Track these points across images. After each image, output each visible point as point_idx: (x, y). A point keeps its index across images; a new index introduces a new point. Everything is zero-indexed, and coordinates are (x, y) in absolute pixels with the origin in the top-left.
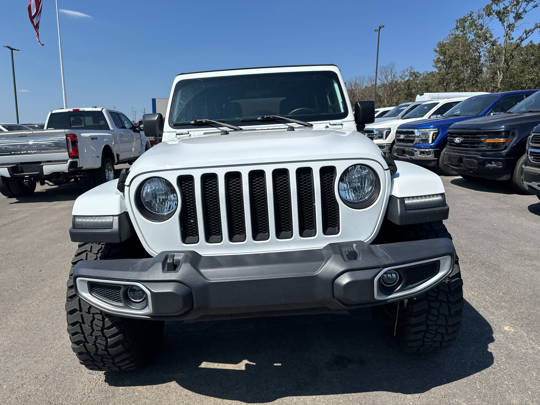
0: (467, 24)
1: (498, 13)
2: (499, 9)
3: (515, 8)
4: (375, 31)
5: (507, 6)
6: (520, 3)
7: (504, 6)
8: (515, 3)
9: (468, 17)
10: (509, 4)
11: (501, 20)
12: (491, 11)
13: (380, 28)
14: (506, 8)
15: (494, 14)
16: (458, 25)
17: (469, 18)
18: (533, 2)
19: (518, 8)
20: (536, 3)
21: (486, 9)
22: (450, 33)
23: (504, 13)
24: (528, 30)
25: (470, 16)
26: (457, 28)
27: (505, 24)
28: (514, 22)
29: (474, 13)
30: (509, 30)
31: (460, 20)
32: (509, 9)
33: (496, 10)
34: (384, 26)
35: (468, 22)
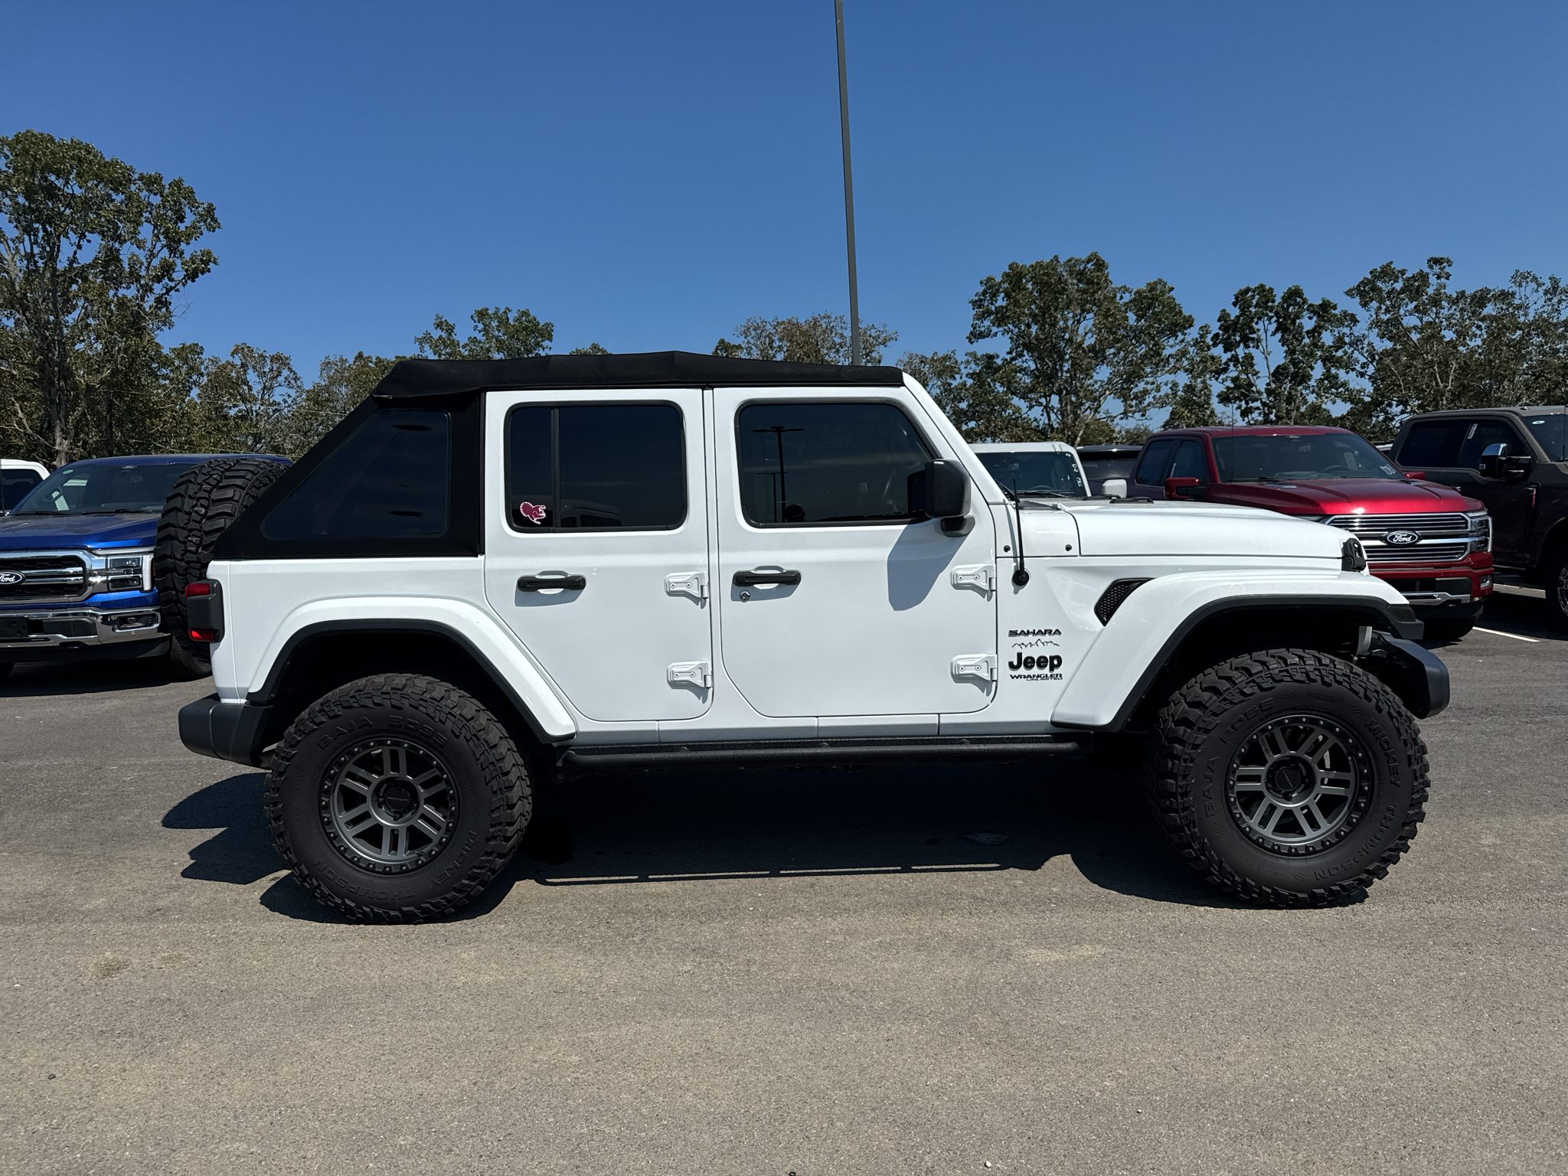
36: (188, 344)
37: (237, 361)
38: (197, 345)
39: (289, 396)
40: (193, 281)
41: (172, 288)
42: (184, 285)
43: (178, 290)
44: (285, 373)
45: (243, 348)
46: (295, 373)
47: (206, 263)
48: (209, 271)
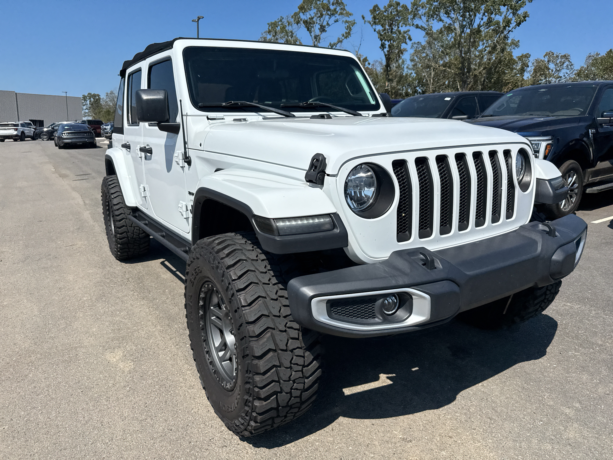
0: (278, 29)
1: (305, 22)
2: (306, 19)
3: (319, 19)
4: (193, 21)
5: (313, 17)
6: (324, 16)
7: (310, 17)
8: (319, 15)
9: (278, 22)
10: (314, 15)
11: (308, 30)
12: (299, 19)
13: (199, 18)
14: (312, 18)
15: (302, 22)
16: (270, 28)
17: (280, 23)
18: (334, 17)
19: (322, 21)
20: (336, 18)
21: (294, 16)
22: (262, 36)
23: (310, 23)
24: (332, 43)
25: (281, 21)
26: (269, 32)
27: (313, 34)
28: (320, 34)
29: (284, 19)
30: (316, 41)
31: (272, 23)
32: (314, 19)
33: (303, 19)
34: (203, 18)
35: (279, 27)
36: (524, 54)
37: (546, 60)
38: (528, 54)
39: (567, 73)
40: (519, 26)
41: (510, 31)
42: (515, 28)
43: (512, 31)
44: (567, 63)
45: (549, 53)
46: (571, 63)
47: (524, 17)
48: (525, 20)
